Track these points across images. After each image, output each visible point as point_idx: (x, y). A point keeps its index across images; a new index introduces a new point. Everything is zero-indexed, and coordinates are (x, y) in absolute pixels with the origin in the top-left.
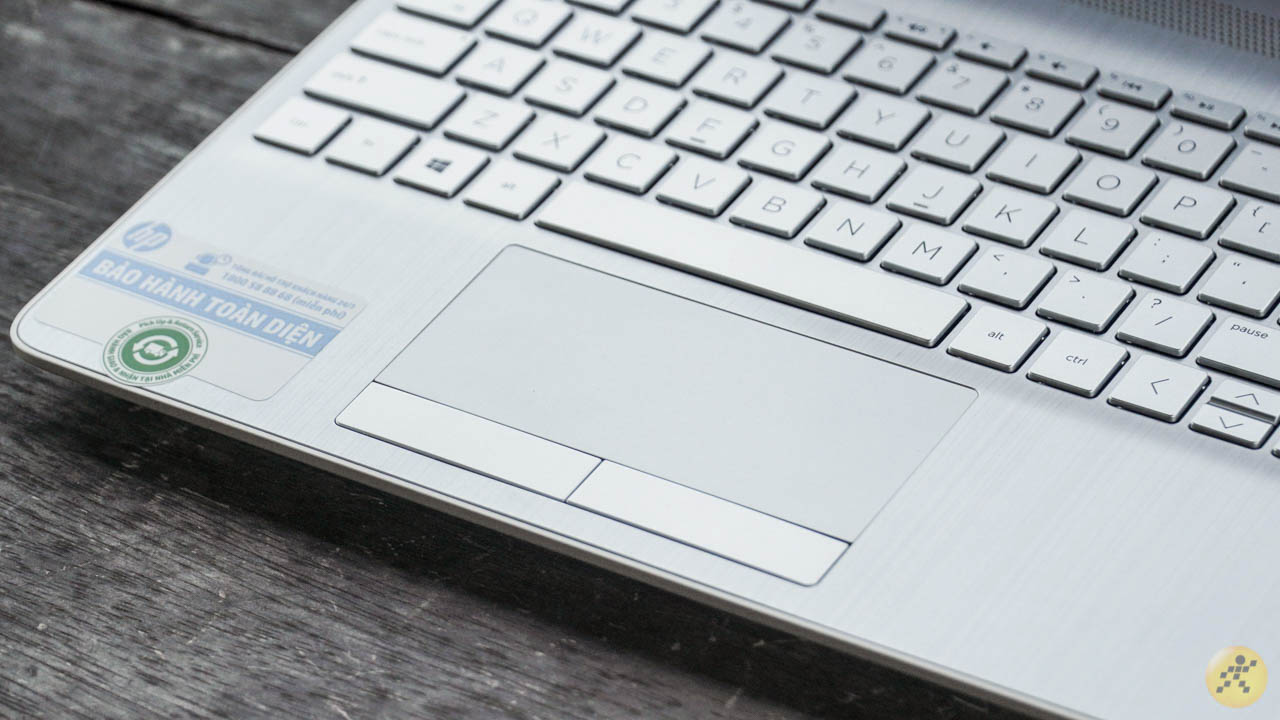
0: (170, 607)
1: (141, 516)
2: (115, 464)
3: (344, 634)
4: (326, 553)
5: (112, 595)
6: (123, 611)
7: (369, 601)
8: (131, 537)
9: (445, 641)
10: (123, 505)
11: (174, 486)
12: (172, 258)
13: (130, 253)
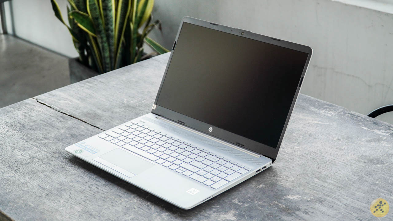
0: (70, 173)
1: (71, 166)
2: (72, 162)
3: (86, 178)
4: (87, 171)
5: (65, 172)
6: (66, 173)
7: (90, 176)
8: (70, 168)
9: (95, 179)
10: (71, 165)
11: (76, 164)
12: (84, 145)
13: (81, 144)
